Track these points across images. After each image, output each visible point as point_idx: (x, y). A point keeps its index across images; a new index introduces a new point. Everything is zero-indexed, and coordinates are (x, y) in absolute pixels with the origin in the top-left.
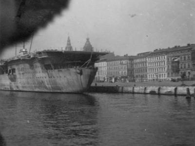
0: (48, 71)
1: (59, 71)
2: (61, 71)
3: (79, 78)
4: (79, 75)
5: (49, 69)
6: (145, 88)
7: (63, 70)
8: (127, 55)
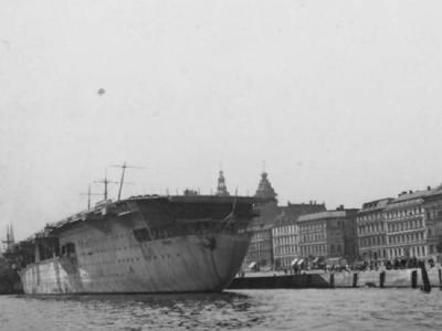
0: (143, 244)
1: (164, 243)
2: (169, 243)
3: (209, 257)
4: (208, 251)
5: (144, 238)
6: (355, 275)
7: (174, 240)
8: (342, 206)
